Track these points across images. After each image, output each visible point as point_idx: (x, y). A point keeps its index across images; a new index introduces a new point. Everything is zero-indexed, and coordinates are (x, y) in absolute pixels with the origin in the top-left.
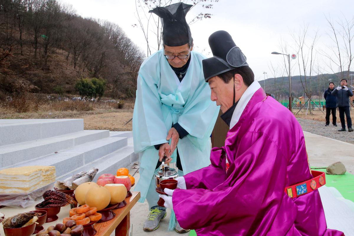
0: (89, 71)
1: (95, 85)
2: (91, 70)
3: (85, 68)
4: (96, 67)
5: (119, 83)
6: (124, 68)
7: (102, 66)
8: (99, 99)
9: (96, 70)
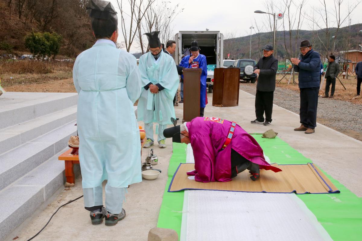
0: (38, 22)
1: (48, 42)
2: (39, 21)
3: (32, 19)
4: (46, 17)
5: (75, 38)
6: (79, 18)
7: (53, 17)
8: (53, 58)
9: (47, 21)
